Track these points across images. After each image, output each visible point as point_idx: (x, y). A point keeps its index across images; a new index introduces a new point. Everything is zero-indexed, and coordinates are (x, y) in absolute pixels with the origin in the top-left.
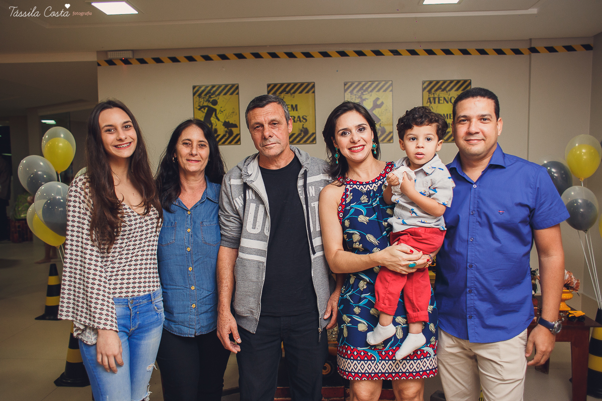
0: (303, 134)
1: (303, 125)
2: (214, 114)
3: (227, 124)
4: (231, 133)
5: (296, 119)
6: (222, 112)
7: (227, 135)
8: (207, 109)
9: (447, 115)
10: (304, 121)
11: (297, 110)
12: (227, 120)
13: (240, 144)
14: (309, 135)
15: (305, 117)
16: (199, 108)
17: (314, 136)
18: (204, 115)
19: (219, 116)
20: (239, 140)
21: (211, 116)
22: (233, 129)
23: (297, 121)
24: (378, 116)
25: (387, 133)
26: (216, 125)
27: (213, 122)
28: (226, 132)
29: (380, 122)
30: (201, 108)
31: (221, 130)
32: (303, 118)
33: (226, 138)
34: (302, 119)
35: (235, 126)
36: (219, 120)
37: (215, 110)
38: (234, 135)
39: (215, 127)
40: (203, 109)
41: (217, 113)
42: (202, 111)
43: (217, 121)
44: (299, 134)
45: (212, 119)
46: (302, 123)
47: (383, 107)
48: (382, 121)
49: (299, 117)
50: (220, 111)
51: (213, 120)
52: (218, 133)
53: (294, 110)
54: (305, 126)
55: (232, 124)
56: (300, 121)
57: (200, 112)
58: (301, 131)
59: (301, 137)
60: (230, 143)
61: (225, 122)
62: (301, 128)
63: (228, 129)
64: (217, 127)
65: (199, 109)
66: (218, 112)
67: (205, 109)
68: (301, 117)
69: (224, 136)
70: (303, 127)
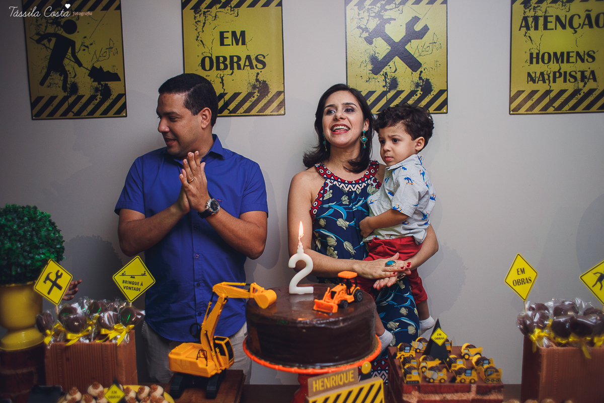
0: (256, 95)
1: (258, 74)
2: (70, 51)
3: (97, 74)
4: (106, 92)
5: (242, 63)
6: (87, 47)
7: (99, 97)
8: (54, 40)
9: (562, 54)
10: (260, 66)
11: (244, 43)
12: (97, 66)
13: (126, 116)
14: (270, 96)
15: (261, 58)
16: (36, 37)
17: (281, 97)
18: (49, 53)
19: (80, 55)
20: (124, 107)
21: (64, 56)
22: (112, 85)
23: (245, 66)
24: (415, 56)
25: (434, 93)
26: (75, 75)
27: (67, 68)
28: (97, 90)
29: (420, 70)
30: (42, 38)
31: (86, 86)
32: (257, 59)
33: (96, 102)
34: (254, 62)
35: (115, 77)
36: (80, 65)
37: (73, 44)
38: (113, 97)
39: (73, 80)
40: (45, 42)
41: (77, 51)
42: (44, 45)
43: (76, 66)
44: (250, 95)
45: (66, 62)
46: (256, 71)
47: (428, 38)
48: (424, 66)
49: (248, 57)
50: (83, 44)
51: (68, 64)
52: (81, 92)
53: (237, 44)
54: (261, 78)
55: (108, 72)
56: (252, 68)
57: (40, 46)
58: (254, 87)
59: (253, 99)
60: (105, 114)
61: (94, 68)
62: (253, 81)
63: (99, 84)
64: (76, 80)
65: (38, 41)
66: (78, 46)
67: (49, 41)
68: (253, 57)
69: (92, 98)
70: (257, 80)
